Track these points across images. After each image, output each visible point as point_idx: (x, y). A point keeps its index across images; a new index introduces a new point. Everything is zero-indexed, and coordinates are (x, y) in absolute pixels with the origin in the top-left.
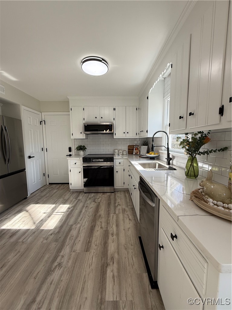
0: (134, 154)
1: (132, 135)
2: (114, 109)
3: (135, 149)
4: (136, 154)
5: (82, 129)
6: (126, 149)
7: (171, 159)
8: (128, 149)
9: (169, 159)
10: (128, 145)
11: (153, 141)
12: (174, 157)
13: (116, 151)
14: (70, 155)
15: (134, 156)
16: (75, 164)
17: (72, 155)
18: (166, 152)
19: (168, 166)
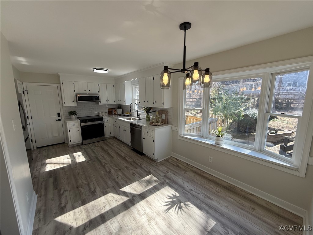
0: (113, 114)
1: (112, 102)
2: (99, 85)
3: (113, 111)
4: (115, 114)
5: (73, 98)
6: (107, 111)
7: (139, 115)
8: (108, 111)
9: (138, 115)
10: (108, 108)
11: (130, 107)
12: (140, 114)
13: (101, 113)
14: (59, 120)
15: (114, 115)
16: (74, 125)
17: (61, 120)
18: (137, 112)
19: (138, 119)
